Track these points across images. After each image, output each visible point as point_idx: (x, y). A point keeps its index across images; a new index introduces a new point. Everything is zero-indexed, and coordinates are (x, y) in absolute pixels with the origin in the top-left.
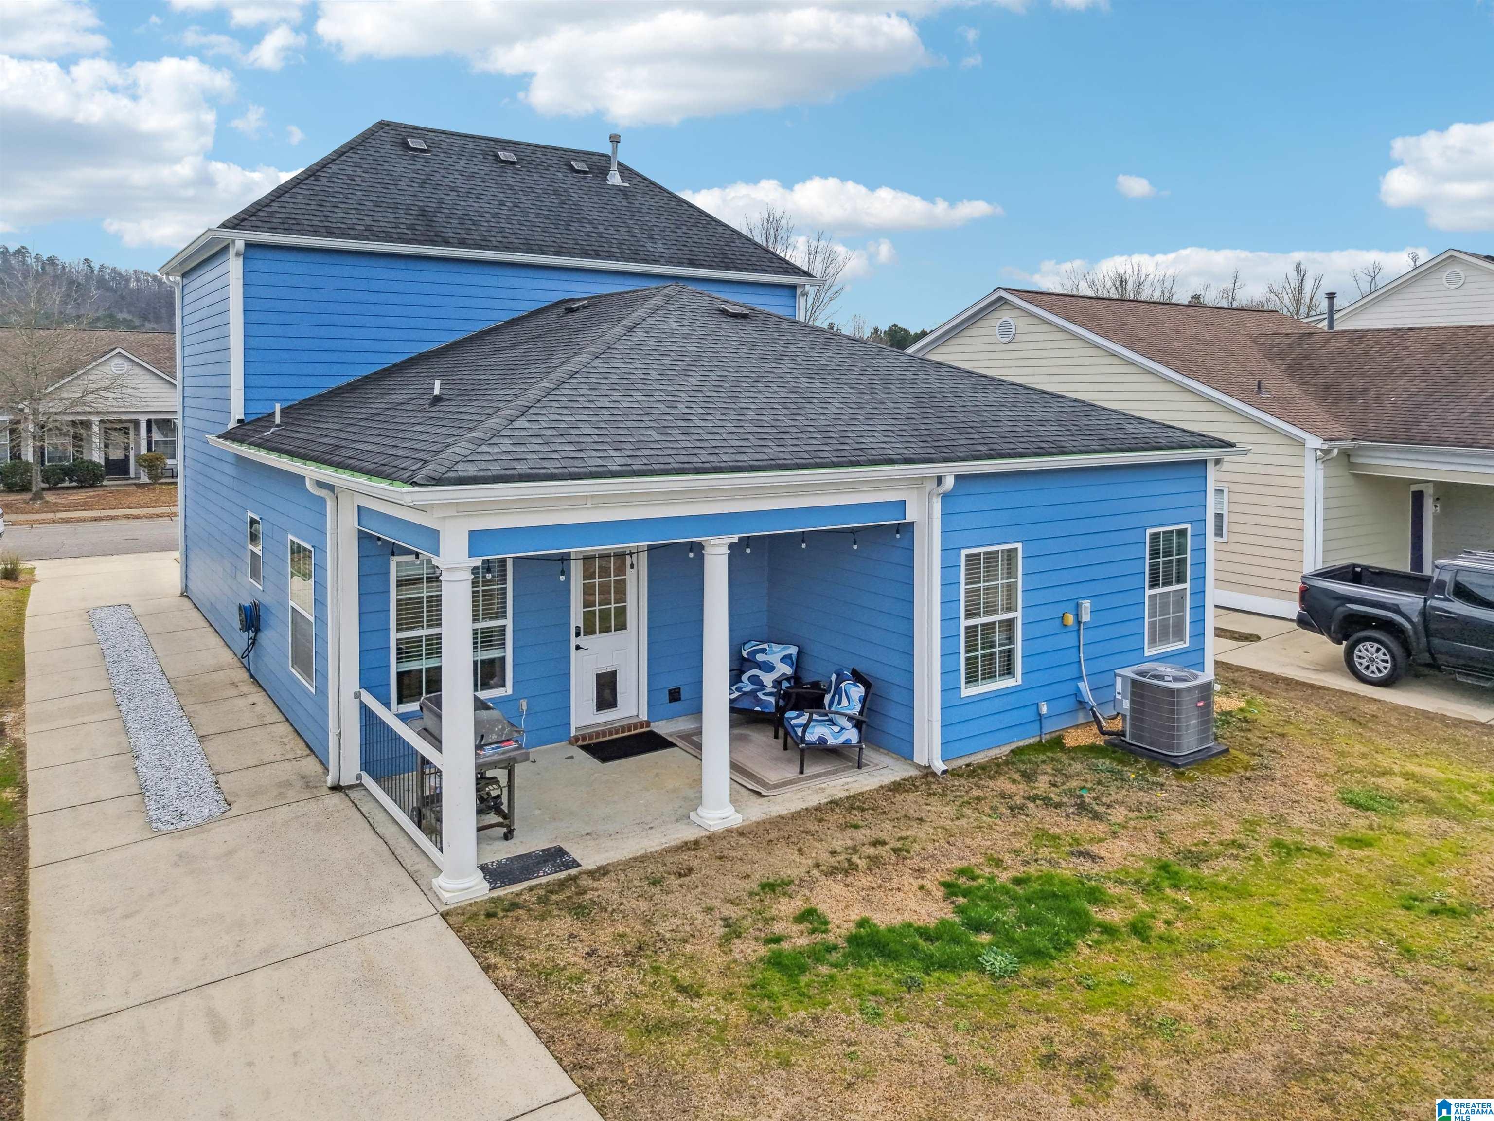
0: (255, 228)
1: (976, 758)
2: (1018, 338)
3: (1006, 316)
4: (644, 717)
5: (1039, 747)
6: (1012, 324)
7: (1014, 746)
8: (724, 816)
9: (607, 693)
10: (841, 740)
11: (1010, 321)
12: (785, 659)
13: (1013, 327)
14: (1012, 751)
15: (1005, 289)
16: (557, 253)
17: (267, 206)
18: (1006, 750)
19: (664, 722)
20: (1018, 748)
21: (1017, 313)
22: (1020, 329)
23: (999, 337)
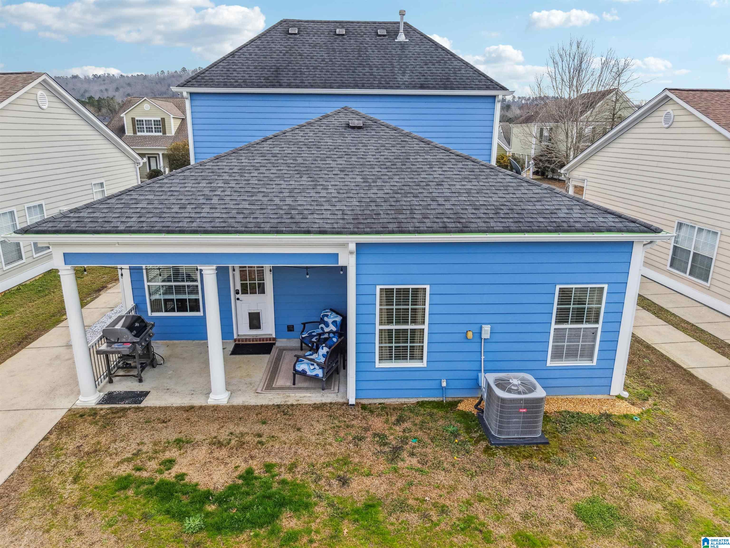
0: (193, 86)
1: (389, 401)
2: (675, 125)
3: (669, 109)
4: (274, 336)
5: (439, 405)
6: (672, 115)
7: (420, 400)
8: (217, 398)
9: (255, 322)
10: (314, 373)
11: (671, 112)
12: (334, 323)
13: (672, 117)
14: (418, 402)
15: (670, 90)
16: (339, 87)
17: (204, 73)
18: (414, 401)
19: (285, 340)
20: (422, 402)
21: (675, 107)
22: (677, 119)
23: (663, 123)
